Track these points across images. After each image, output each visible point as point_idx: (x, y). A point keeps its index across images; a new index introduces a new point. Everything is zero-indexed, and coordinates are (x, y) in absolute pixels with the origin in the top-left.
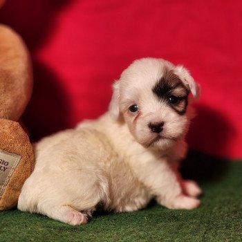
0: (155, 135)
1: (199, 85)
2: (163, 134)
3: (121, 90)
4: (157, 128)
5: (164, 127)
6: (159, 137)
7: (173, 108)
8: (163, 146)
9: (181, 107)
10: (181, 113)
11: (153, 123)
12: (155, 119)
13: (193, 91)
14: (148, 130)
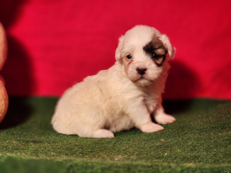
0: (140, 76)
1: (175, 48)
2: (144, 76)
3: (123, 44)
4: (142, 72)
5: (146, 72)
6: (142, 78)
7: (154, 61)
8: (144, 84)
9: (160, 61)
10: (159, 65)
11: (140, 68)
12: (141, 66)
13: (170, 53)
14: (135, 72)
